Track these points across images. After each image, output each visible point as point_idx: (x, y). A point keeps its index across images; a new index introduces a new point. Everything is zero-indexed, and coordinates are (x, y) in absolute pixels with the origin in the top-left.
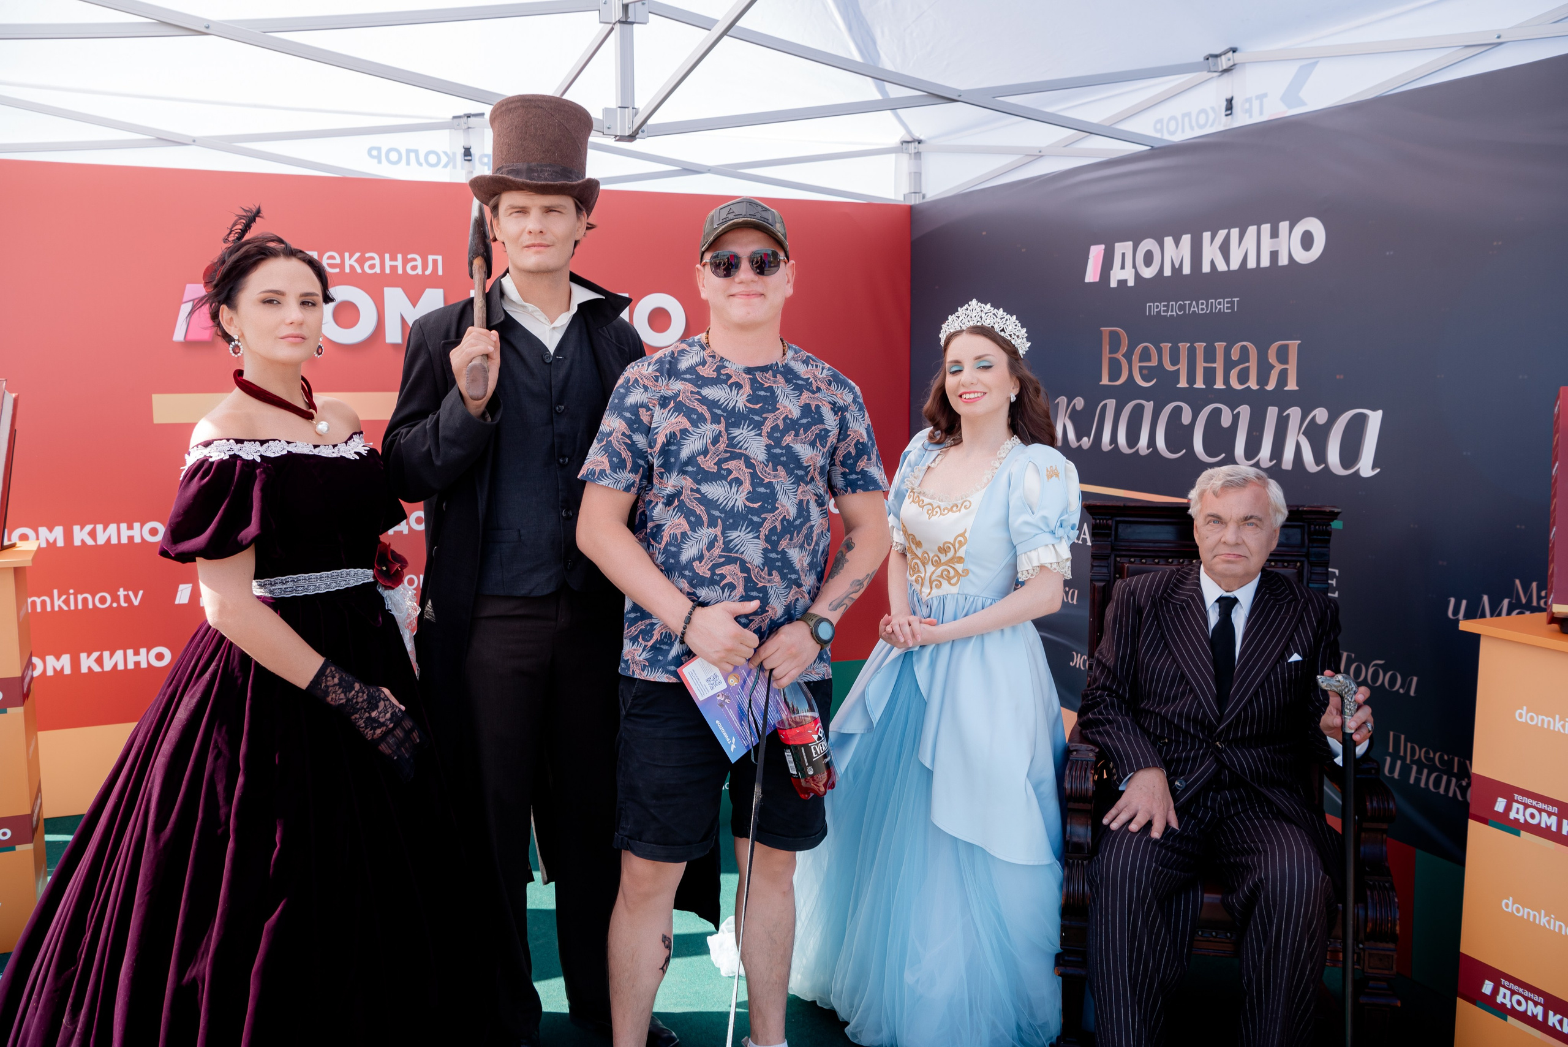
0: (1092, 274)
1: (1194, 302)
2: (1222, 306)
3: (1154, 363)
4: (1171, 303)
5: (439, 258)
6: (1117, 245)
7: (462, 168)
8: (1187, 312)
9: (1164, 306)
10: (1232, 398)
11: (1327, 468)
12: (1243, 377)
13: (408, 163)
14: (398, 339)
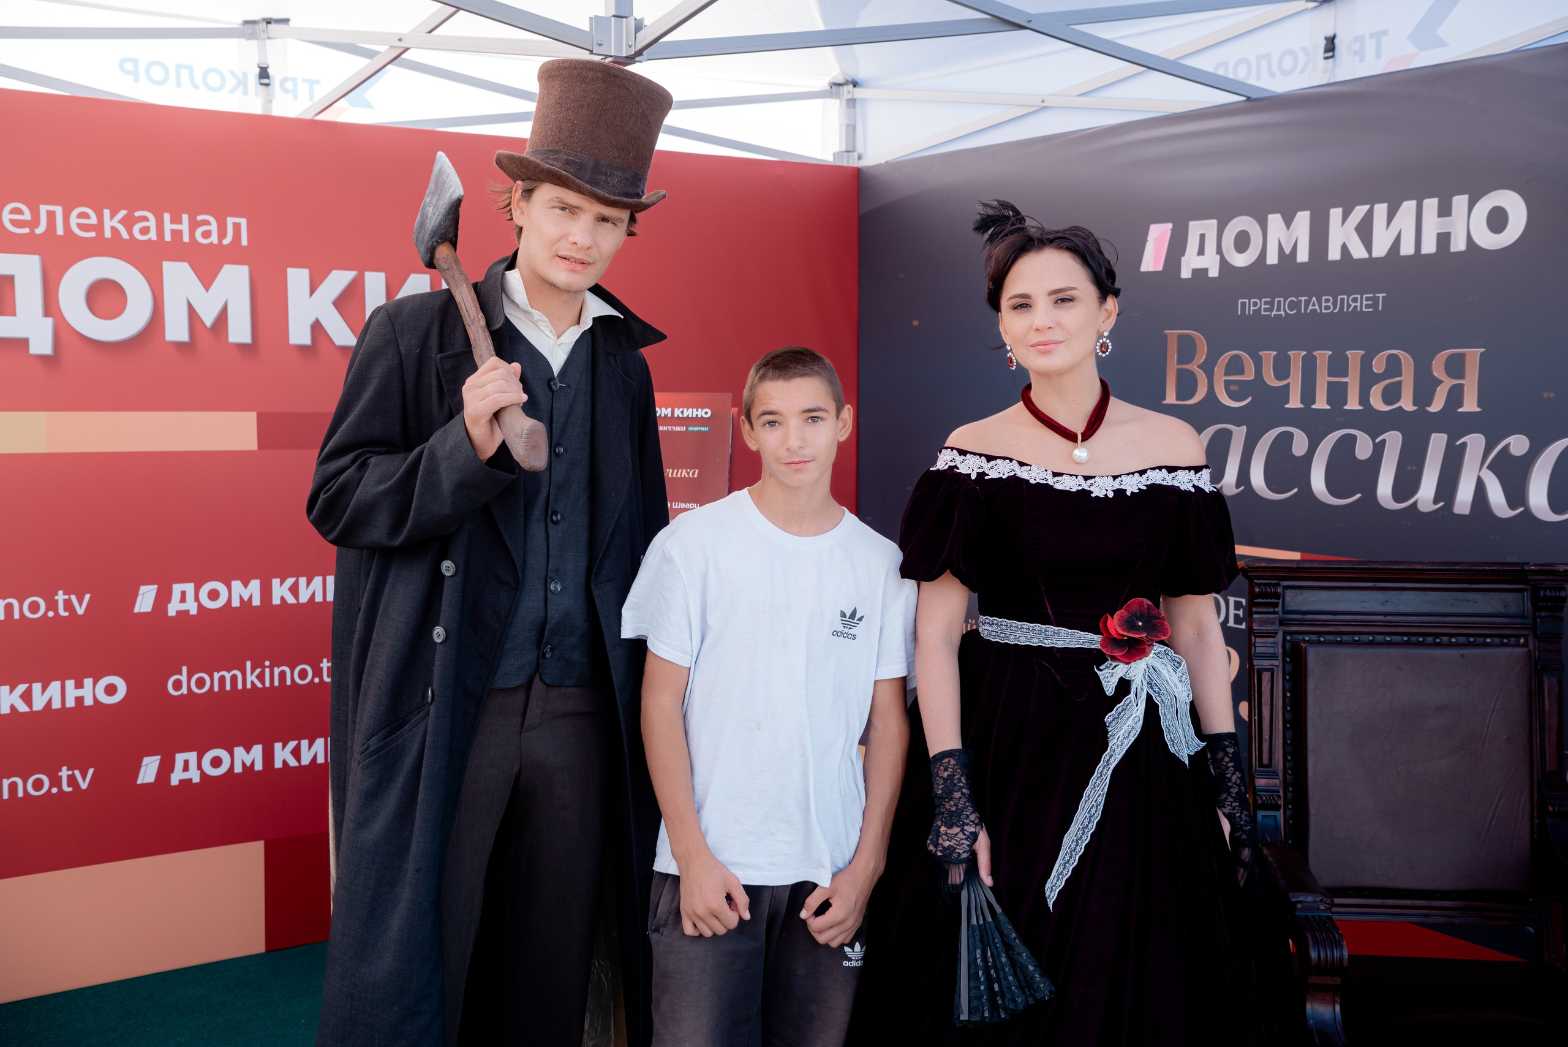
0: (1152, 260)
1: (1314, 298)
2: (1358, 304)
3: (1249, 375)
4: (1276, 300)
5: (243, 222)
6: (1191, 223)
7: (257, 96)
8: (1303, 311)
9: (1266, 303)
10: (1374, 423)
11: (1528, 514)
12: (1392, 394)
13: (178, 84)
14: (183, 336)
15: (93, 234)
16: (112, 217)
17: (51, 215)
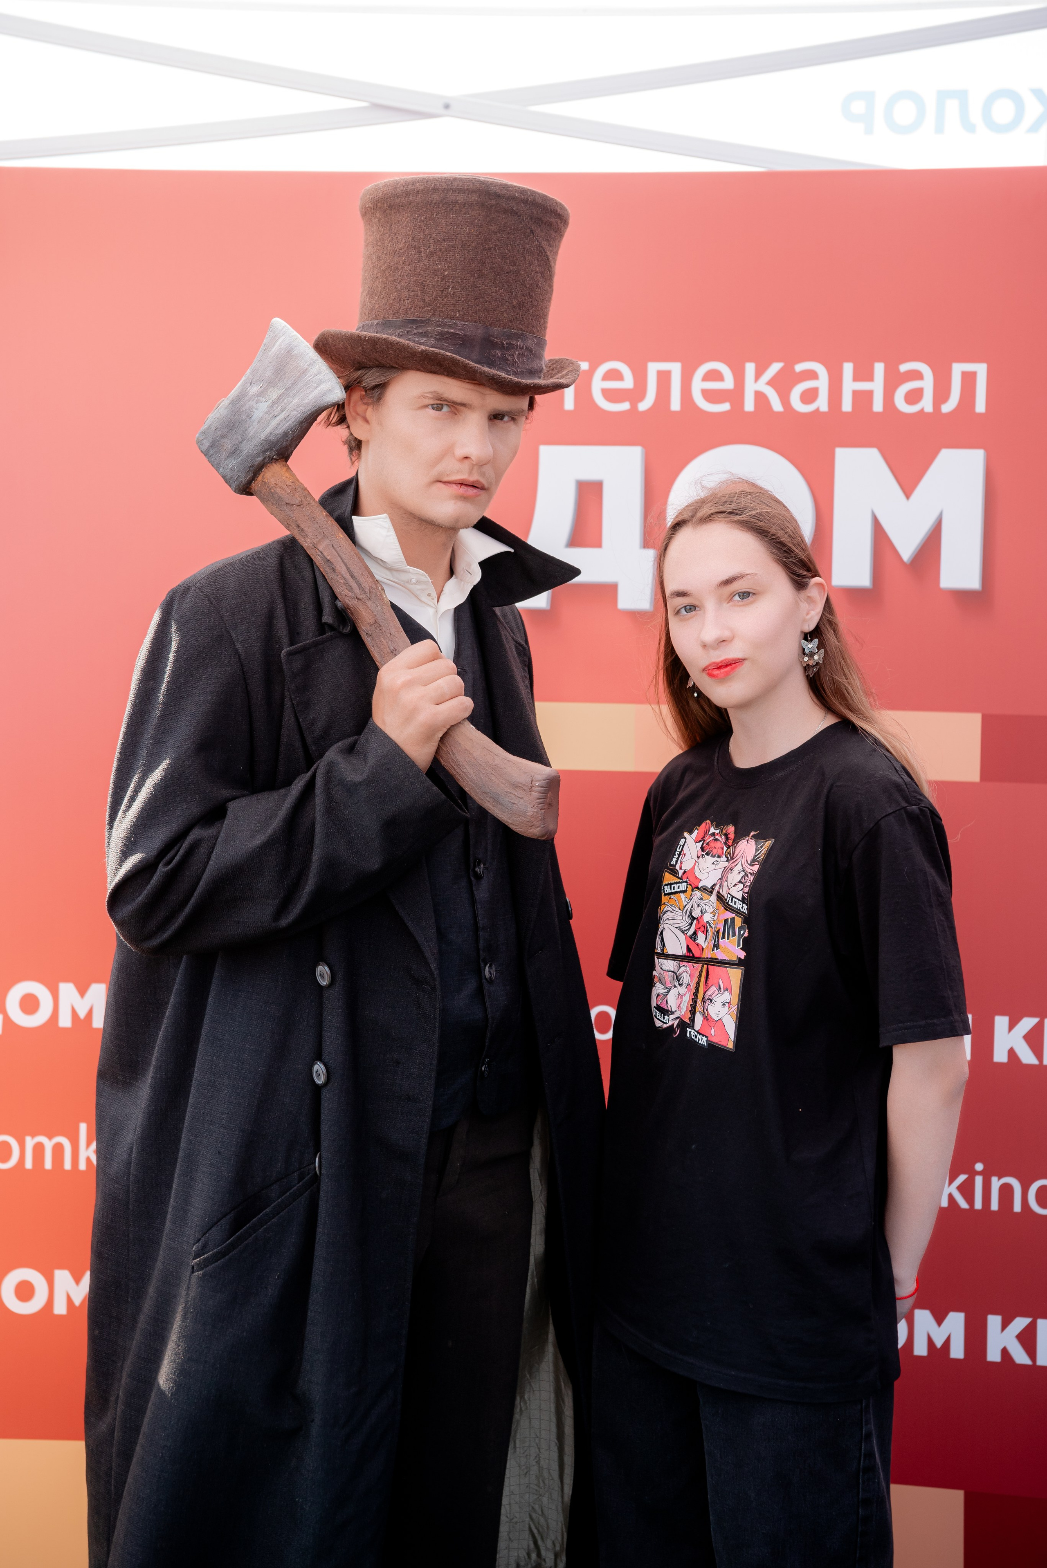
5: (981, 369)
14: (862, 578)
15: (725, 407)
16: (758, 377)
17: (664, 378)
